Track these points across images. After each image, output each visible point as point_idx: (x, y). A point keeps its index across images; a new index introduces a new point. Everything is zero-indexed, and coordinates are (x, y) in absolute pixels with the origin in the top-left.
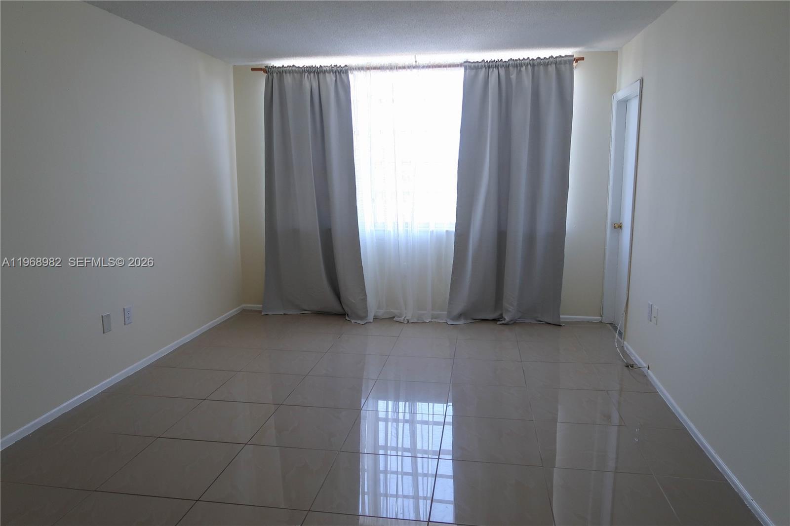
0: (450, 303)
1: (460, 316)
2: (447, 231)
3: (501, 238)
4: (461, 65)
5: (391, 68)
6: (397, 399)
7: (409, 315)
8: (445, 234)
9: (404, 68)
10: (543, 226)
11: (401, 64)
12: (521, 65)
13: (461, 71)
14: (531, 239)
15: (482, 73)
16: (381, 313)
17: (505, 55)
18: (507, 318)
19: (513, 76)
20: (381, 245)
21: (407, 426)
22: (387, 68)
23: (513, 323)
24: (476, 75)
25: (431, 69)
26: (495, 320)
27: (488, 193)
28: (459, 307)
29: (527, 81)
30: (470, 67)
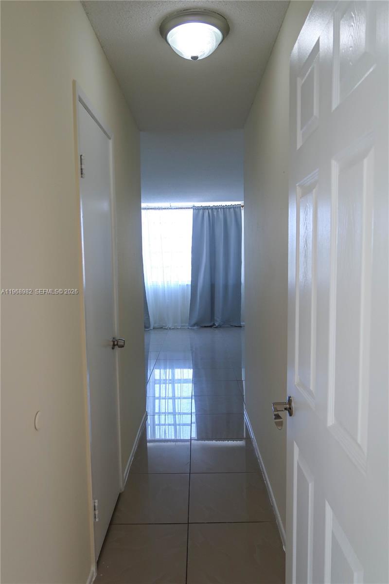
0: (189, 319)
1: (194, 325)
2: (187, 285)
3: (212, 287)
4: (191, 208)
5: (159, 209)
6: (165, 368)
7: (170, 325)
8: (186, 286)
9: (165, 209)
10: (231, 282)
11: (163, 207)
12: (218, 208)
13: (192, 210)
14: (226, 286)
15: (201, 212)
16: (156, 325)
17: (211, 204)
18: (217, 324)
19: (215, 213)
20: (156, 292)
21: (170, 385)
22: (157, 209)
23: (219, 327)
24: (198, 212)
25: (177, 210)
26: (211, 326)
27: (206, 266)
28: (194, 321)
29: (221, 216)
30: (196, 209)
